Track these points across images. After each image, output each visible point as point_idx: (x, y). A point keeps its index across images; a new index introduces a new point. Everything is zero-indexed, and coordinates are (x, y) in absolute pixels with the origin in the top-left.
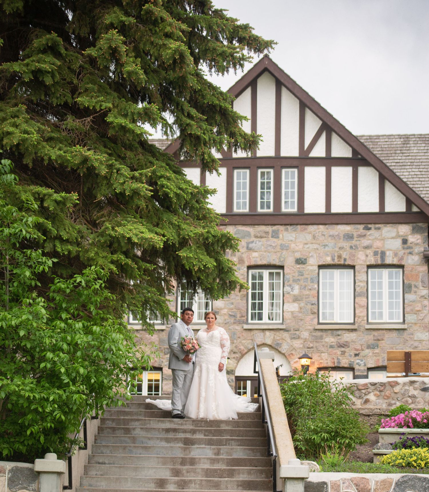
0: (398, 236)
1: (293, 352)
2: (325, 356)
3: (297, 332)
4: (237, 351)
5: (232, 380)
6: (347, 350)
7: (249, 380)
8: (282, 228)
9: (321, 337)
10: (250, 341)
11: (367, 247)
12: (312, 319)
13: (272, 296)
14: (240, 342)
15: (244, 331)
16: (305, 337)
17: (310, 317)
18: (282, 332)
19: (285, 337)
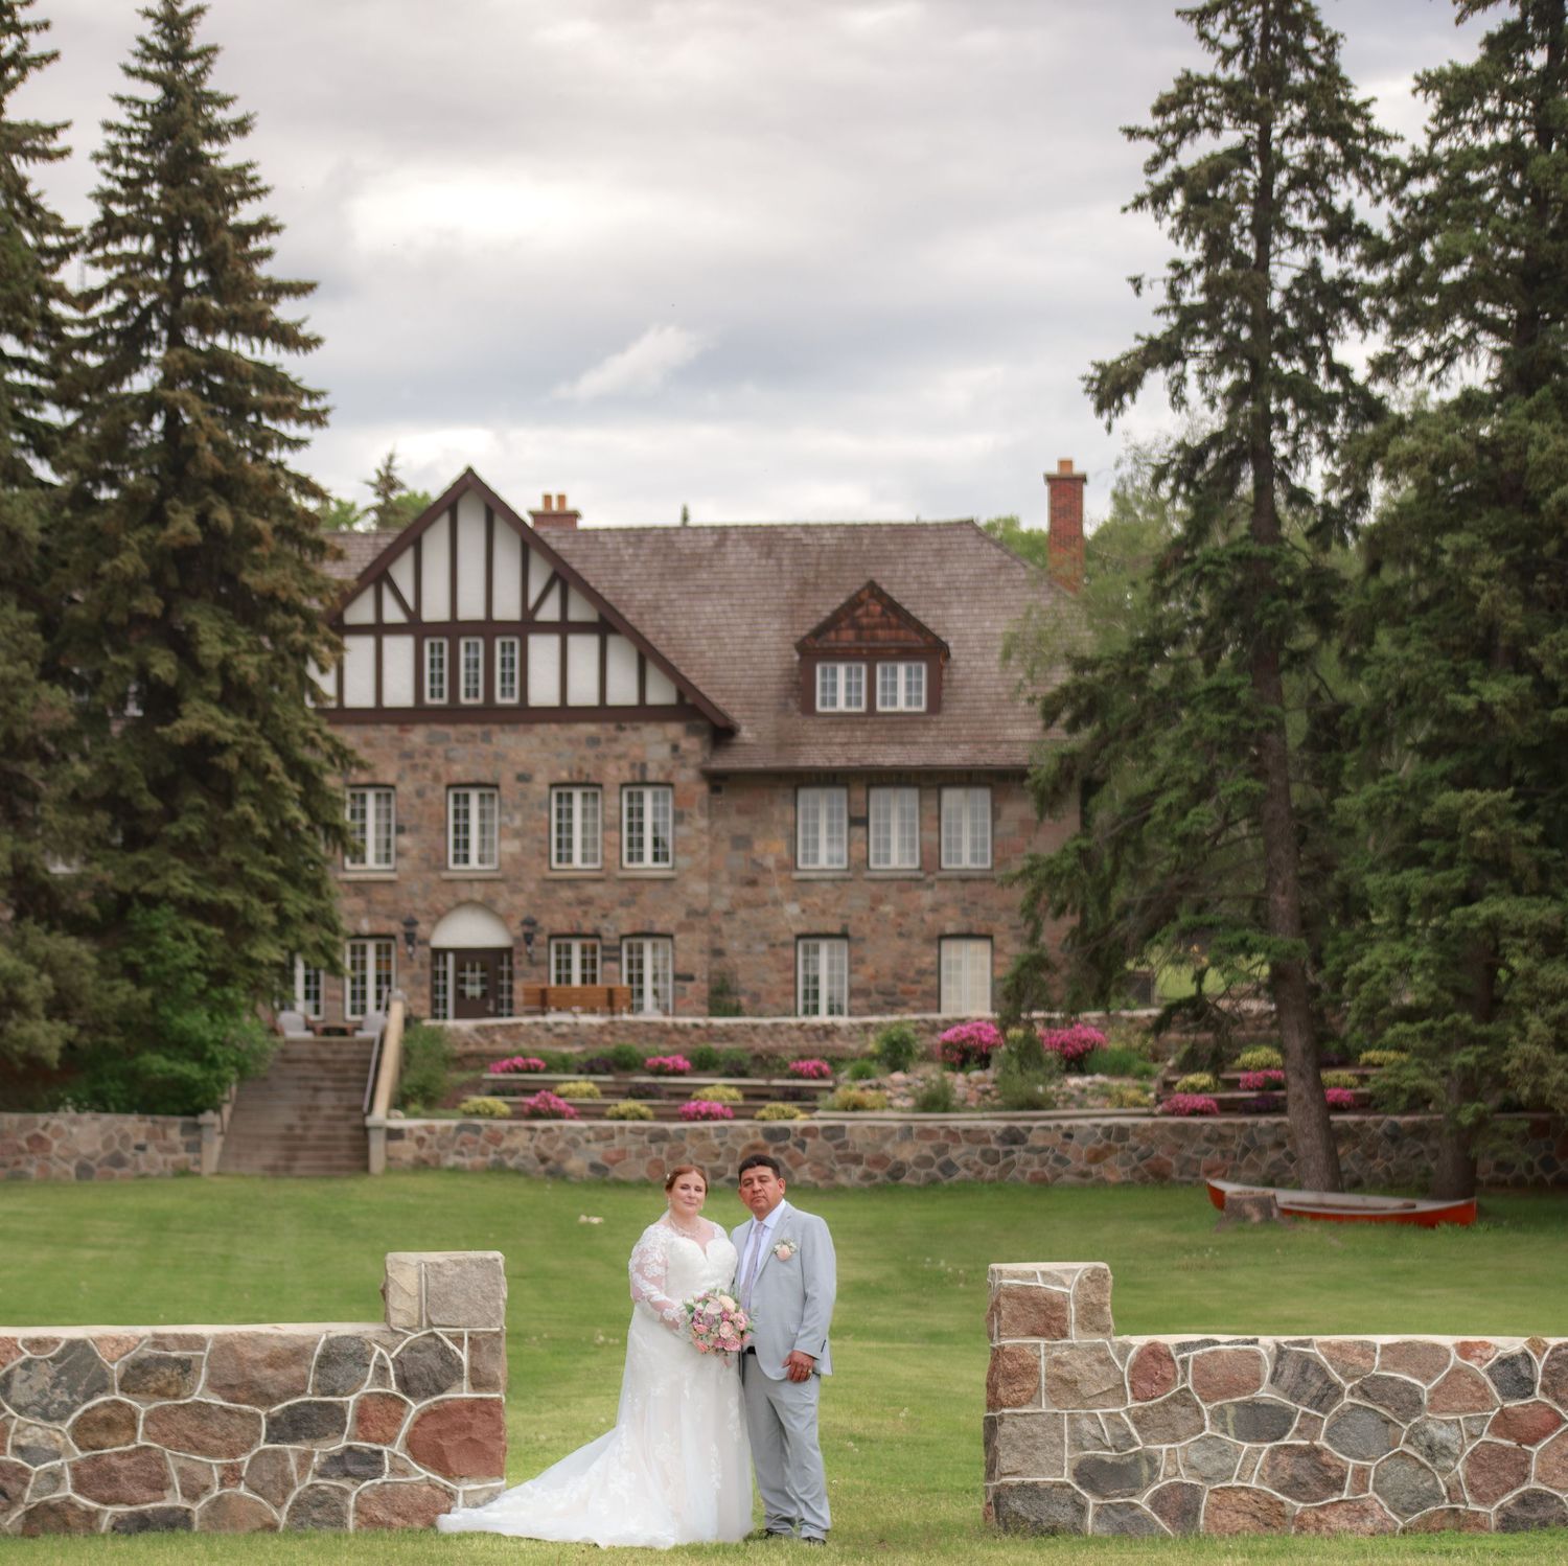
0: (665, 740)
1: (513, 913)
3: (519, 884)
4: (432, 912)
5: (427, 955)
6: (590, 909)
7: (451, 954)
8: (495, 728)
9: (554, 891)
10: (452, 897)
11: (619, 757)
12: (539, 864)
13: (483, 829)
14: (437, 898)
15: (442, 882)
16: (530, 890)
17: (536, 860)
18: (496, 883)
19: (502, 890)
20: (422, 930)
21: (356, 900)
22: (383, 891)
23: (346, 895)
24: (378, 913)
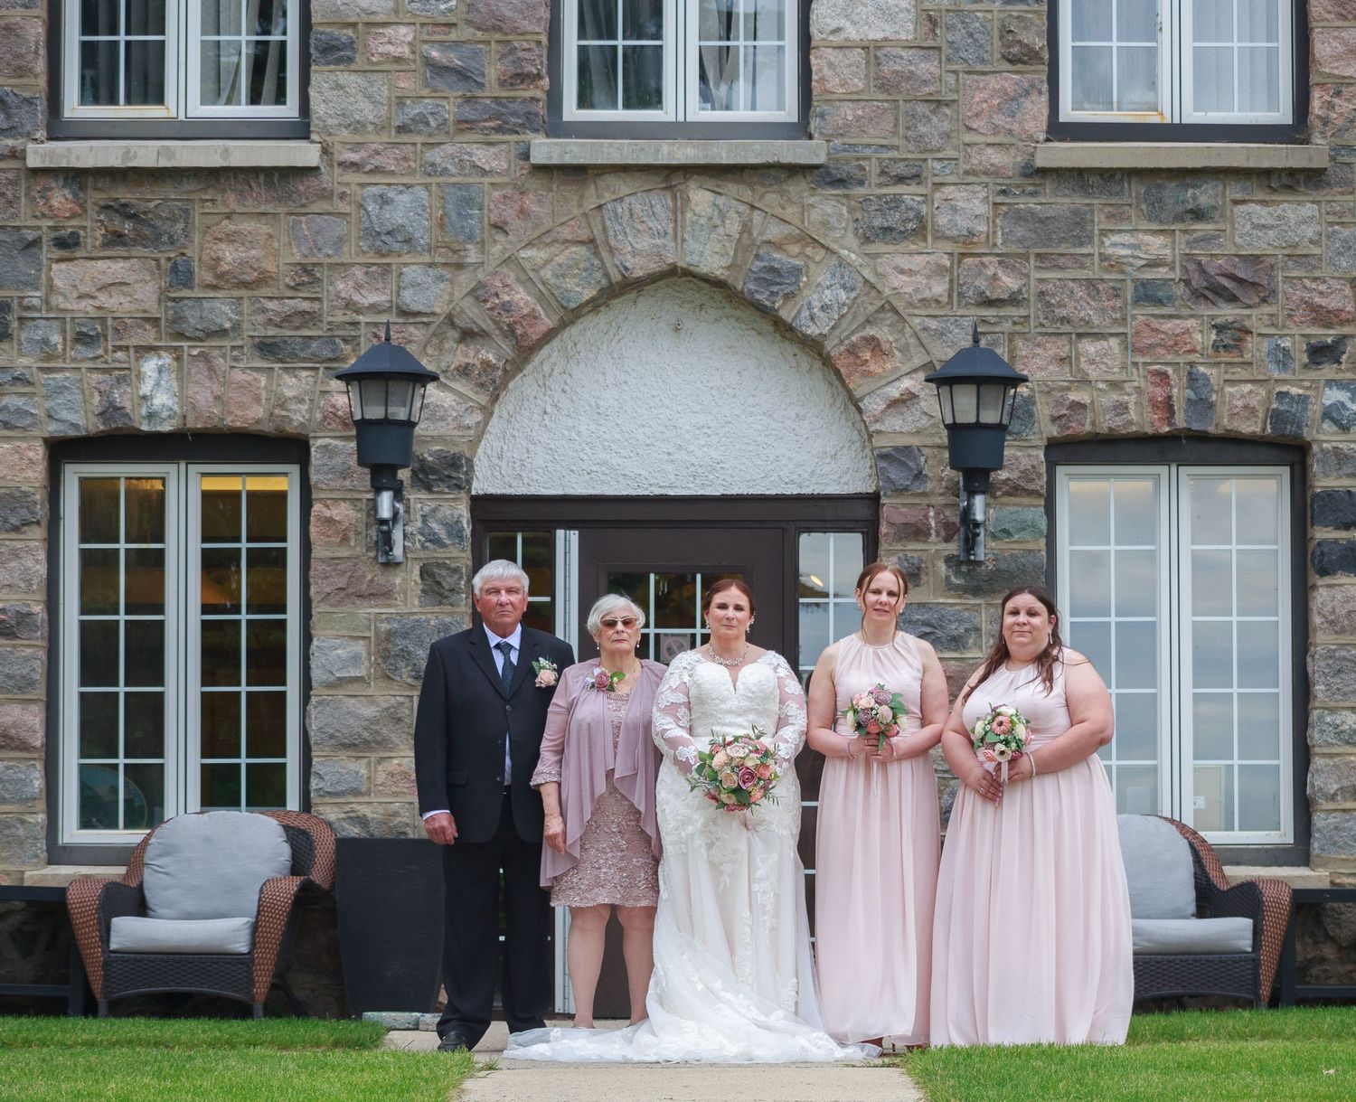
1: (883, 333)
2: (1104, 358)
3: (908, 192)
4: (486, 324)
5: (454, 529)
6: (1256, 317)
7: (569, 525)
9: (1079, 228)
10: (581, 251)
12: (1011, 102)
14: (508, 262)
15: (534, 183)
16: (963, 223)
17: (994, 82)
18: (797, 187)
19: (825, 224)
20: (438, 415)
21: (116, 269)
22: (246, 226)
23: (67, 244)
24: (222, 333)
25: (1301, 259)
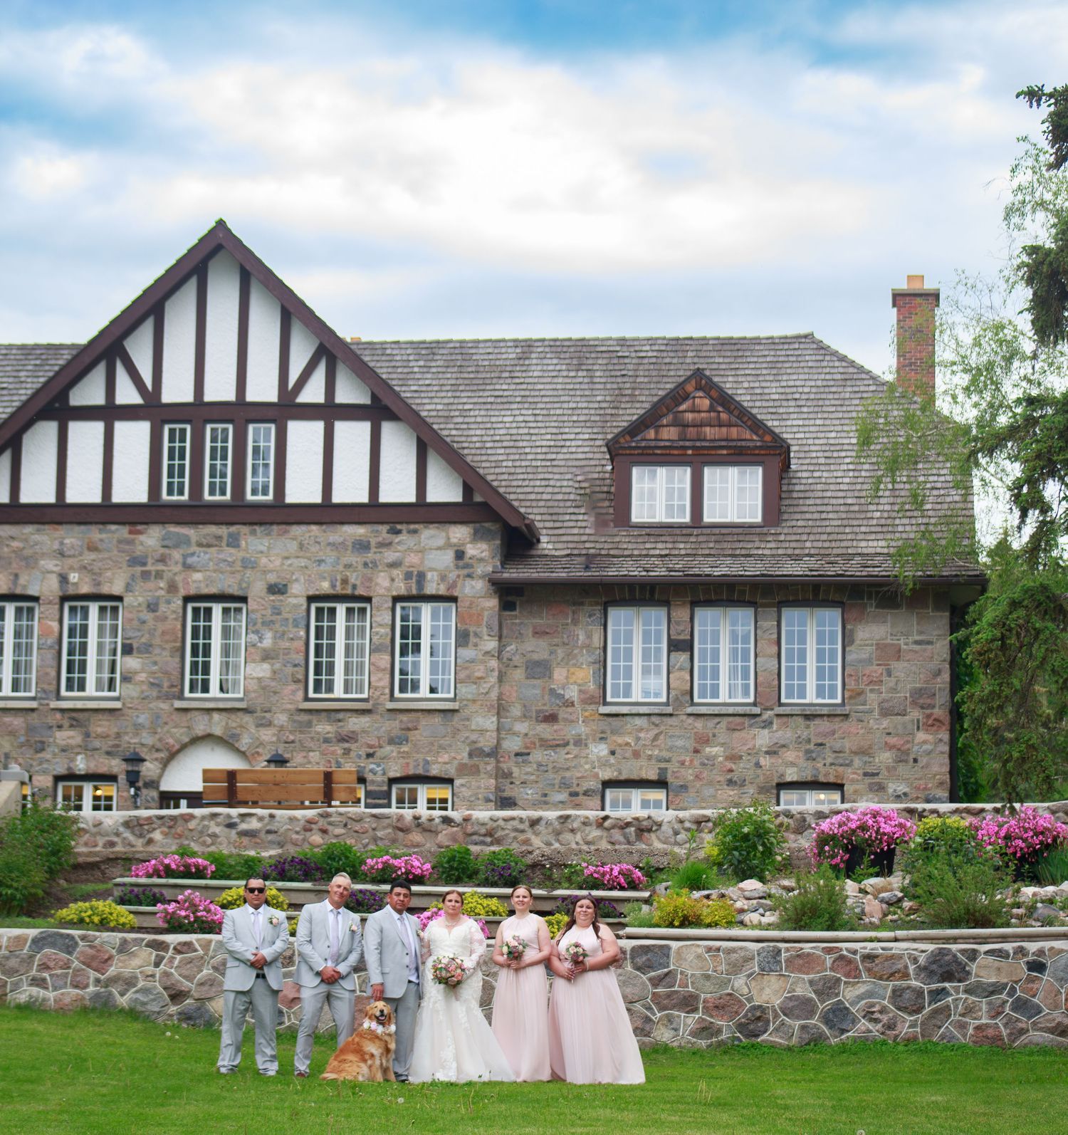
0: (448, 545)
1: (260, 750)
2: (315, 756)
3: (268, 715)
4: (162, 748)
5: (153, 799)
6: (353, 746)
7: (184, 798)
8: (245, 529)
9: (309, 724)
10: (185, 729)
11: (394, 565)
12: (294, 692)
13: (226, 651)
14: (168, 732)
15: (175, 713)
16: (281, 723)
17: (290, 687)
18: (240, 714)
19: (247, 723)
20: (148, 770)
21: (71, 733)
22: (103, 723)
23: (60, 727)
24: (97, 749)
25: (364, 732)
